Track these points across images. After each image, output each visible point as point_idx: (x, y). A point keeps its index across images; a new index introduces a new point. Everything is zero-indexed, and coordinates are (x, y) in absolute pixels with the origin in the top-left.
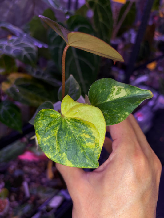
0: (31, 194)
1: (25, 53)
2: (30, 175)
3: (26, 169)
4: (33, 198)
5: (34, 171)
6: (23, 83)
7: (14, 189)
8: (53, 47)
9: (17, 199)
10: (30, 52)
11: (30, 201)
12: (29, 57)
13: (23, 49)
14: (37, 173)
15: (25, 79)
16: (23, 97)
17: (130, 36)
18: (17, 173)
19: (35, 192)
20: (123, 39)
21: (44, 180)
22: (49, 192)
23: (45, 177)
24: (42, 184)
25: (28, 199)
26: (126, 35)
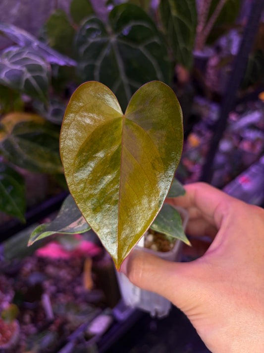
0: (55, 314)
1: (28, 75)
2: (56, 280)
3: (51, 270)
4: (59, 321)
5: (64, 274)
6: (27, 131)
7: (29, 305)
8: (83, 65)
9: (34, 321)
10: (37, 74)
11: (53, 327)
12: (34, 82)
13: (24, 69)
14: (69, 277)
15: (32, 124)
16: (26, 156)
17: (230, 42)
18: (33, 279)
19: (62, 311)
20: (218, 49)
21: (78, 290)
22: (85, 313)
23: (80, 284)
24: (76, 296)
25: (51, 323)
26: (223, 42)
